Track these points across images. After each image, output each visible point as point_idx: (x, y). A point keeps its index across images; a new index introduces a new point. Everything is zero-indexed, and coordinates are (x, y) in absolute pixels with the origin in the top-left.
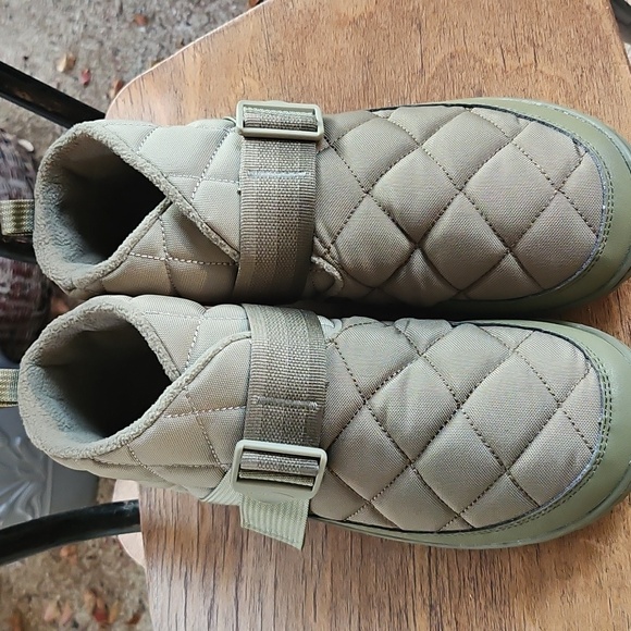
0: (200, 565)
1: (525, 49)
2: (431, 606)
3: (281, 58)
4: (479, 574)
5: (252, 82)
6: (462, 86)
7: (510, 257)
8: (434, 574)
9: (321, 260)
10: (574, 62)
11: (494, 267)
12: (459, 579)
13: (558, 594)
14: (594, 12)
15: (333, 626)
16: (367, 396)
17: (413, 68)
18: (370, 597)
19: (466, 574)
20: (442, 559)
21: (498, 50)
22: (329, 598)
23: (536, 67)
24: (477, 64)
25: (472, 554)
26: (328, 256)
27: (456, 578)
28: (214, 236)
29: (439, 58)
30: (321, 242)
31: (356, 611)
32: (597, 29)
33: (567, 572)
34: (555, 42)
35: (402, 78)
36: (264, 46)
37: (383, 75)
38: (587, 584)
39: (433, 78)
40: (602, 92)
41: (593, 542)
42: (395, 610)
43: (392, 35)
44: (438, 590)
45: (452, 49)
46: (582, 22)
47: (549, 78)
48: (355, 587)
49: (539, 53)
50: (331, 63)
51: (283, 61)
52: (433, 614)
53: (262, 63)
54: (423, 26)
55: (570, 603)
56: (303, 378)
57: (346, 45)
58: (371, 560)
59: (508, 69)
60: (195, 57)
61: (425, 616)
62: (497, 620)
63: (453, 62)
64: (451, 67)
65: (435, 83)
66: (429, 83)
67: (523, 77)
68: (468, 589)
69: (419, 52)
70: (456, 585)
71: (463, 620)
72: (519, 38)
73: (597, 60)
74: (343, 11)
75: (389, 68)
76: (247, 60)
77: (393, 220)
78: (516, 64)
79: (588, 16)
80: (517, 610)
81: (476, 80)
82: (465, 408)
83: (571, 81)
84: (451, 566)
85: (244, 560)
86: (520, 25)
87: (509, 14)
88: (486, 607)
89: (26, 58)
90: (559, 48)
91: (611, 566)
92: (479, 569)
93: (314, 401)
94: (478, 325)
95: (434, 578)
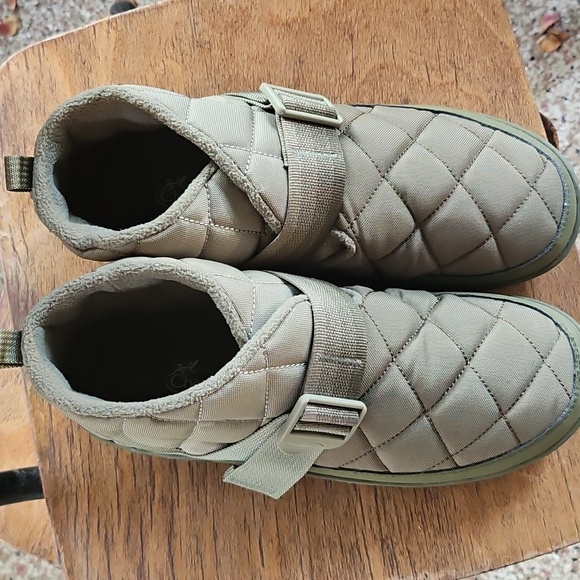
0: (122, 526)
1: (447, 69)
2: (382, 541)
3: (208, 46)
5: (174, 64)
6: (390, 93)
7: (492, 240)
8: (382, 512)
9: (343, 234)
10: (489, 86)
11: (478, 247)
12: (407, 515)
13: (499, 518)
14: (506, 47)
15: (284, 568)
16: (395, 354)
17: (344, 72)
18: (319, 538)
19: (413, 510)
20: (389, 497)
21: (424, 67)
22: (276, 543)
23: (457, 85)
24: (404, 77)
25: (417, 492)
26: (350, 231)
27: (404, 515)
28: (264, 206)
29: (369, 66)
30: (346, 217)
31: (306, 552)
32: (508, 61)
33: (504, 501)
34: (473, 67)
35: (332, 80)
36: (190, 32)
37: (314, 75)
38: (523, 508)
39: (363, 83)
40: (512, 112)
41: (525, 474)
42: (347, 548)
43: (325, 41)
44: (387, 525)
45: (381, 61)
46: (496, 54)
47: (468, 96)
48: (303, 530)
49: (460, 74)
50: (261, 57)
51: (210, 50)
52: (385, 547)
53: (187, 48)
54: (355, 37)
55: (511, 526)
56: (352, 338)
57: (279, 44)
58: (318, 506)
59: (432, 83)
60: (108, 32)
61: (378, 549)
63: (383, 72)
64: (380, 76)
65: (365, 88)
66: (359, 87)
67: (445, 92)
68: (416, 522)
69: (350, 59)
70: (405, 520)
71: (415, 549)
72: (442, 60)
73: (509, 86)
74: (276, 12)
75: (320, 70)
76: (169, 44)
77: (405, 203)
78: (439, 81)
79: (501, 50)
80: (464, 535)
81: (403, 89)
82: (472, 364)
83: (486, 100)
84: (397, 503)
85: (176, 516)
86: (443, 48)
87: (434, 38)
88: (435, 536)
90: (477, 72)
91: (542, 492)
92: (425, 505)
93: (359, 358)
94: (459, 296)
95: (382, 516)
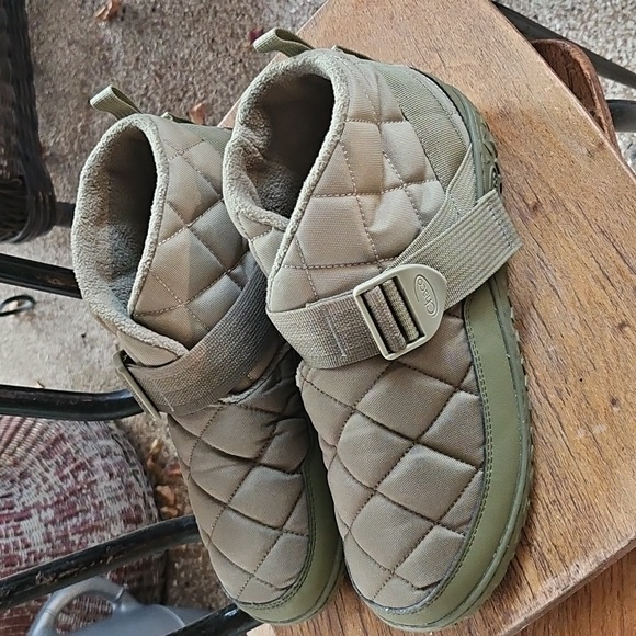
1: (431, 57)
4: (558, 495)
10: (472, 48)
12: (544, 509)
19: (547, 501)
23: (444, 65)
32: (479, 14)
34: (452, 40)
40: (502, 59)
46: (466, 15)
47: (458, 69)
49: (443, 54)
62: (588, 526)
68: (553, 513)
70: (543, 514)
71: (560, 541)
72: (423, 51)
73: (489, 37)
79: (468, 8)
80: (602, 509)
83: (475, 63)
86: (420, 40)
87: (408, 37)
88: (574, 520)
89: (84, 336)
90: (456, 43)
92: (557, 491)
